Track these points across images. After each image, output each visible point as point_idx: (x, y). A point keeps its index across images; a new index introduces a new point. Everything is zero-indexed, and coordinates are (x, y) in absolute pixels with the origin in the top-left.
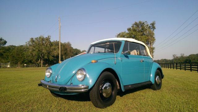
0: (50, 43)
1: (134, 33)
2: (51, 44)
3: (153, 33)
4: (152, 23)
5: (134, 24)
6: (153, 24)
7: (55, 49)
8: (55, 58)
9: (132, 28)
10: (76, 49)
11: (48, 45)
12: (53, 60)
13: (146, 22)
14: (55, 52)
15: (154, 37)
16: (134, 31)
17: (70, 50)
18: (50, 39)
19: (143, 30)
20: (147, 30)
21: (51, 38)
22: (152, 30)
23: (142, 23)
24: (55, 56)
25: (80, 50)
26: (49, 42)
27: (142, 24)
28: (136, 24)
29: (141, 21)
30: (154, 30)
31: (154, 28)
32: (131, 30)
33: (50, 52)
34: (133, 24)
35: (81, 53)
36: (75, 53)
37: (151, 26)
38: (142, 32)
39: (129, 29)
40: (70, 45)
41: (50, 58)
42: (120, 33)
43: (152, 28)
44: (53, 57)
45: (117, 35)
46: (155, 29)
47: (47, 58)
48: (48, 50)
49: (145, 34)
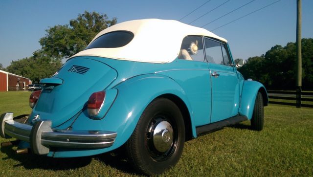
5: (84, 14)
9: (78, 21)
13: (105, 15)
28: (88, 16)
42: (55, 27)
45: (49, 29)
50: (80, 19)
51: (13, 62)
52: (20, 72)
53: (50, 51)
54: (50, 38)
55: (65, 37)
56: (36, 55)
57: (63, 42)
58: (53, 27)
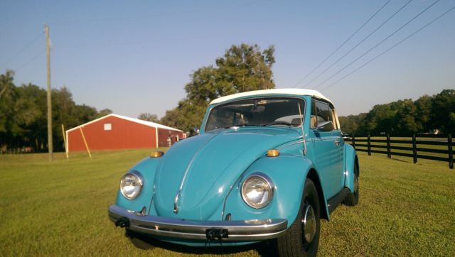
0: (13, 89)
1: (230, 69)
2: (16, 93)
3: (271, 72)
4: (268, 49)
5: (231, 49)
6: (269, 52)
7: (26, 107)
8: (28, 131)
9: (225, 59)
10: (84, 107)
11: (7, 95)
12: (20, 134)
13: (256, 46)
14: (27, 113)
15: (272, 81)
16: (230, 66)
17: (70, 110)
18: (12, 79)
19: (250, 63)
20: (257, 64)
21: (14, 77)
22: (268, 64)
23: (248, 48)
24: (27, 124)
25: (95, 109)
26: (10, 88)
27: (248, 51)
28: (234, 50)
29: (246, 44)
30: (271, 64)
31: (271, 60)
32: (225, 63)
33: (12, 115)
34: (229, 48)
35: (98, 116)
36: (82, 115)
37: (265, 55)
38: (247, 67)
39: (220, 62)
40: (70, 95)
41: (13, 130)
42: (200, 70)
43: (267, 61)
44: (23, 126)
45: (193, 73)
46: (274, 62)
47: (5, 131)
48: (8, 110)
49: (253, 74)
50: (227, 56)
51: (168, 112)
52: (173, 123)
53: (195, 98)
54: (195, 84)
55: (210, 81)
56: (181, 105)
57: (208, 86)
58: (197, 70)
